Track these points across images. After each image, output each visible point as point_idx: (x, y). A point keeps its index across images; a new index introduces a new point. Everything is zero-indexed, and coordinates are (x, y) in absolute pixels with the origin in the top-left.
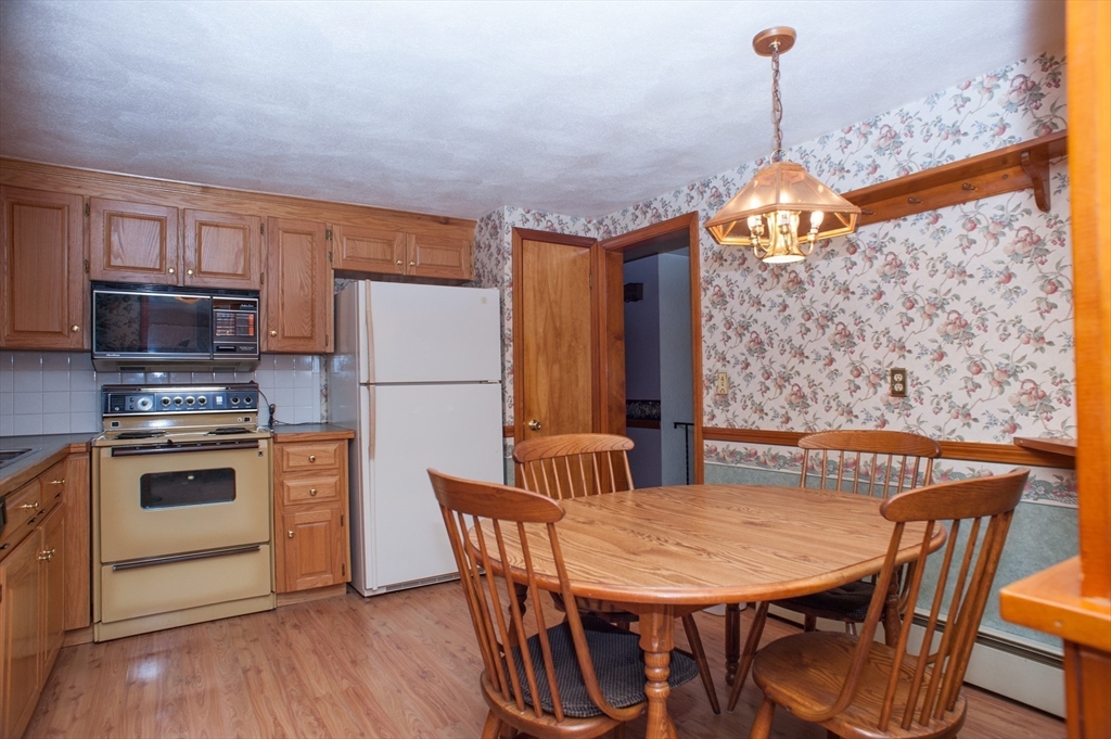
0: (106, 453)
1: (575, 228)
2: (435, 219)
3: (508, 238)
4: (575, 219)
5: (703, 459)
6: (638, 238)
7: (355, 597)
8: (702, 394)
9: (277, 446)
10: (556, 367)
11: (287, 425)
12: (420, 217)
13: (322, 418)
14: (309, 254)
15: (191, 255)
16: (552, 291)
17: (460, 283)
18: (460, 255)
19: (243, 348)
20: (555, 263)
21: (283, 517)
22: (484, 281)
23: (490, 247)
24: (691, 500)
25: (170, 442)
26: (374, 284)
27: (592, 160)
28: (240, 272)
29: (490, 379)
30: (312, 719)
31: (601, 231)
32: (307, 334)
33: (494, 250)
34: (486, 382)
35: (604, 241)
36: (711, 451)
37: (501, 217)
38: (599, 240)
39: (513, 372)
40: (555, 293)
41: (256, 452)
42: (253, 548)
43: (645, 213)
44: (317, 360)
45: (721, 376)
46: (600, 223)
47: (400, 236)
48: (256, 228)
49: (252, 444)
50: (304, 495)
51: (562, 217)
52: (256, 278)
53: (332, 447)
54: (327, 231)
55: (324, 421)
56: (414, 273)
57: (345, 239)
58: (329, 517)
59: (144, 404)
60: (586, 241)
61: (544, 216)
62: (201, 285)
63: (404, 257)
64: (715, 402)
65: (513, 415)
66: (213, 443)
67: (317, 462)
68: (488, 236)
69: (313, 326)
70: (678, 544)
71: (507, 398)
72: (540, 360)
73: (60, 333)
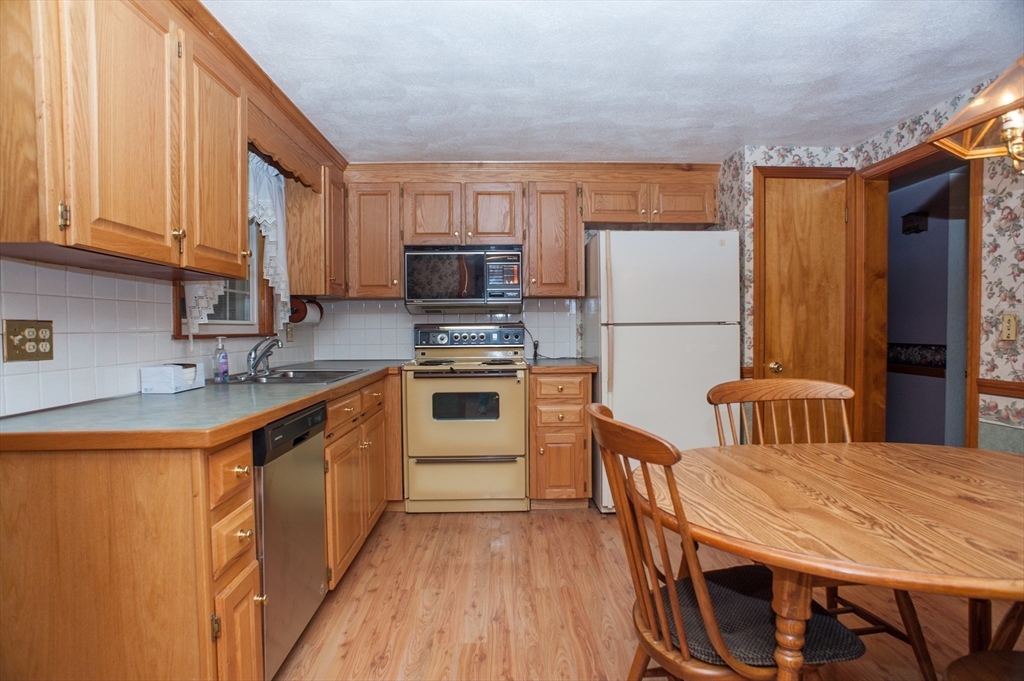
0: (410, 375)
1: (830, 158)
2: (678, 167)
3: (749, 178)
4: (828, 149)
5: (978, 417)
6: (903, 161)
7: (595, 512)
8: (978, 339)
9: (532, 376)
10: (802, 309)
11: (548, 358)
12: (663, 166)
13: (578, 353)
14: (563, 210)
15: (470, 220)
16: (798, 228)
17: (707, 227)
18: (703, 199)
19: (509, 294)
20: (802, 199)
21: (536, 437)
22: (727, 222)
23: (732, 188)
24: (909, 462)
25: (452, 369)
26: (615, 234)
27: (830, 83)
28: (507, 231)
29: (728, 321)
30: (528, 604)
31: (860, 159)
32: (561, 280)
33: (735, 192)
34: (724, 323)
35: (864, 169)
36: (989, 408)
37: (742, 157)
38: (858, 168)
39: (753, 313)
40: (803, 231)
41: (514, 381)
42: (511, 459)
43: (912, 131)
44: (573, 303)
45: (1006, 319)
46: (859, 150)
47: (644, 186)
48: (519, 192)
49: (512, 374)
50: (554, 419)
51: (811, 149)
52: (519, 235)
53: (578, 379)
54: (578, 189)
55: (580, 356)
56: (657, 220)
57: (593, 195)
58: (573, 440)
59: (442, 339)
60: (840, 172)
61: (790, 151)
62: (478, 243)
63: (648, 207)
64: (998, 350)
65: (752, 356)
66: (483, 372)
67: (565, 392)
68: (730, 178)
69: (566, 273)
70: (847, 508)
71: (746, 340)
72: (784, 300)
73: (386, 286)
